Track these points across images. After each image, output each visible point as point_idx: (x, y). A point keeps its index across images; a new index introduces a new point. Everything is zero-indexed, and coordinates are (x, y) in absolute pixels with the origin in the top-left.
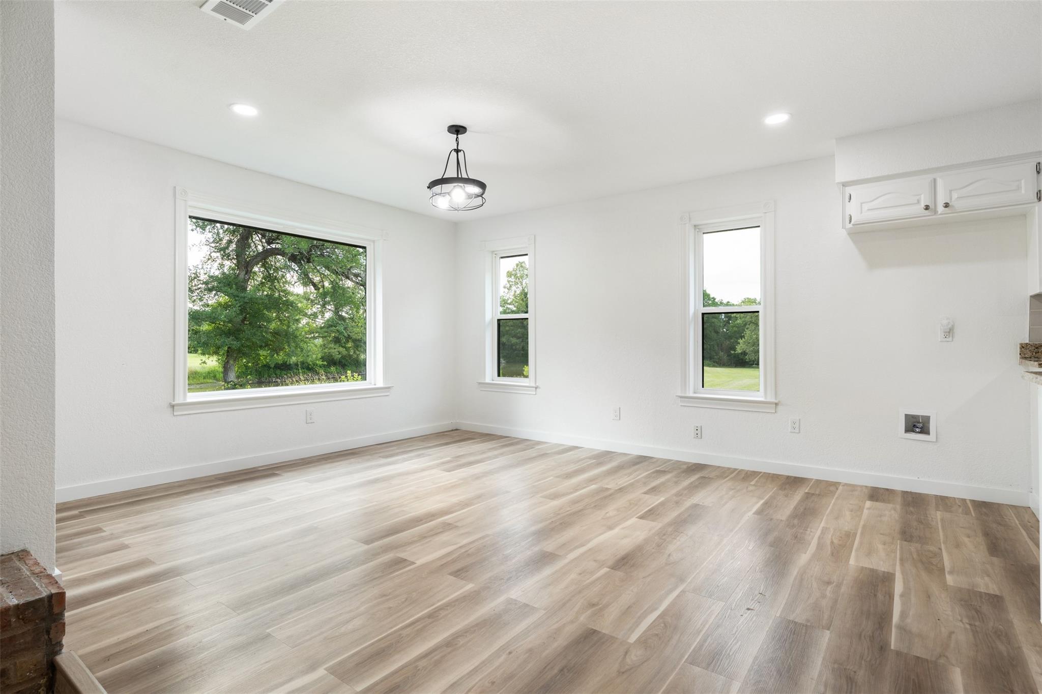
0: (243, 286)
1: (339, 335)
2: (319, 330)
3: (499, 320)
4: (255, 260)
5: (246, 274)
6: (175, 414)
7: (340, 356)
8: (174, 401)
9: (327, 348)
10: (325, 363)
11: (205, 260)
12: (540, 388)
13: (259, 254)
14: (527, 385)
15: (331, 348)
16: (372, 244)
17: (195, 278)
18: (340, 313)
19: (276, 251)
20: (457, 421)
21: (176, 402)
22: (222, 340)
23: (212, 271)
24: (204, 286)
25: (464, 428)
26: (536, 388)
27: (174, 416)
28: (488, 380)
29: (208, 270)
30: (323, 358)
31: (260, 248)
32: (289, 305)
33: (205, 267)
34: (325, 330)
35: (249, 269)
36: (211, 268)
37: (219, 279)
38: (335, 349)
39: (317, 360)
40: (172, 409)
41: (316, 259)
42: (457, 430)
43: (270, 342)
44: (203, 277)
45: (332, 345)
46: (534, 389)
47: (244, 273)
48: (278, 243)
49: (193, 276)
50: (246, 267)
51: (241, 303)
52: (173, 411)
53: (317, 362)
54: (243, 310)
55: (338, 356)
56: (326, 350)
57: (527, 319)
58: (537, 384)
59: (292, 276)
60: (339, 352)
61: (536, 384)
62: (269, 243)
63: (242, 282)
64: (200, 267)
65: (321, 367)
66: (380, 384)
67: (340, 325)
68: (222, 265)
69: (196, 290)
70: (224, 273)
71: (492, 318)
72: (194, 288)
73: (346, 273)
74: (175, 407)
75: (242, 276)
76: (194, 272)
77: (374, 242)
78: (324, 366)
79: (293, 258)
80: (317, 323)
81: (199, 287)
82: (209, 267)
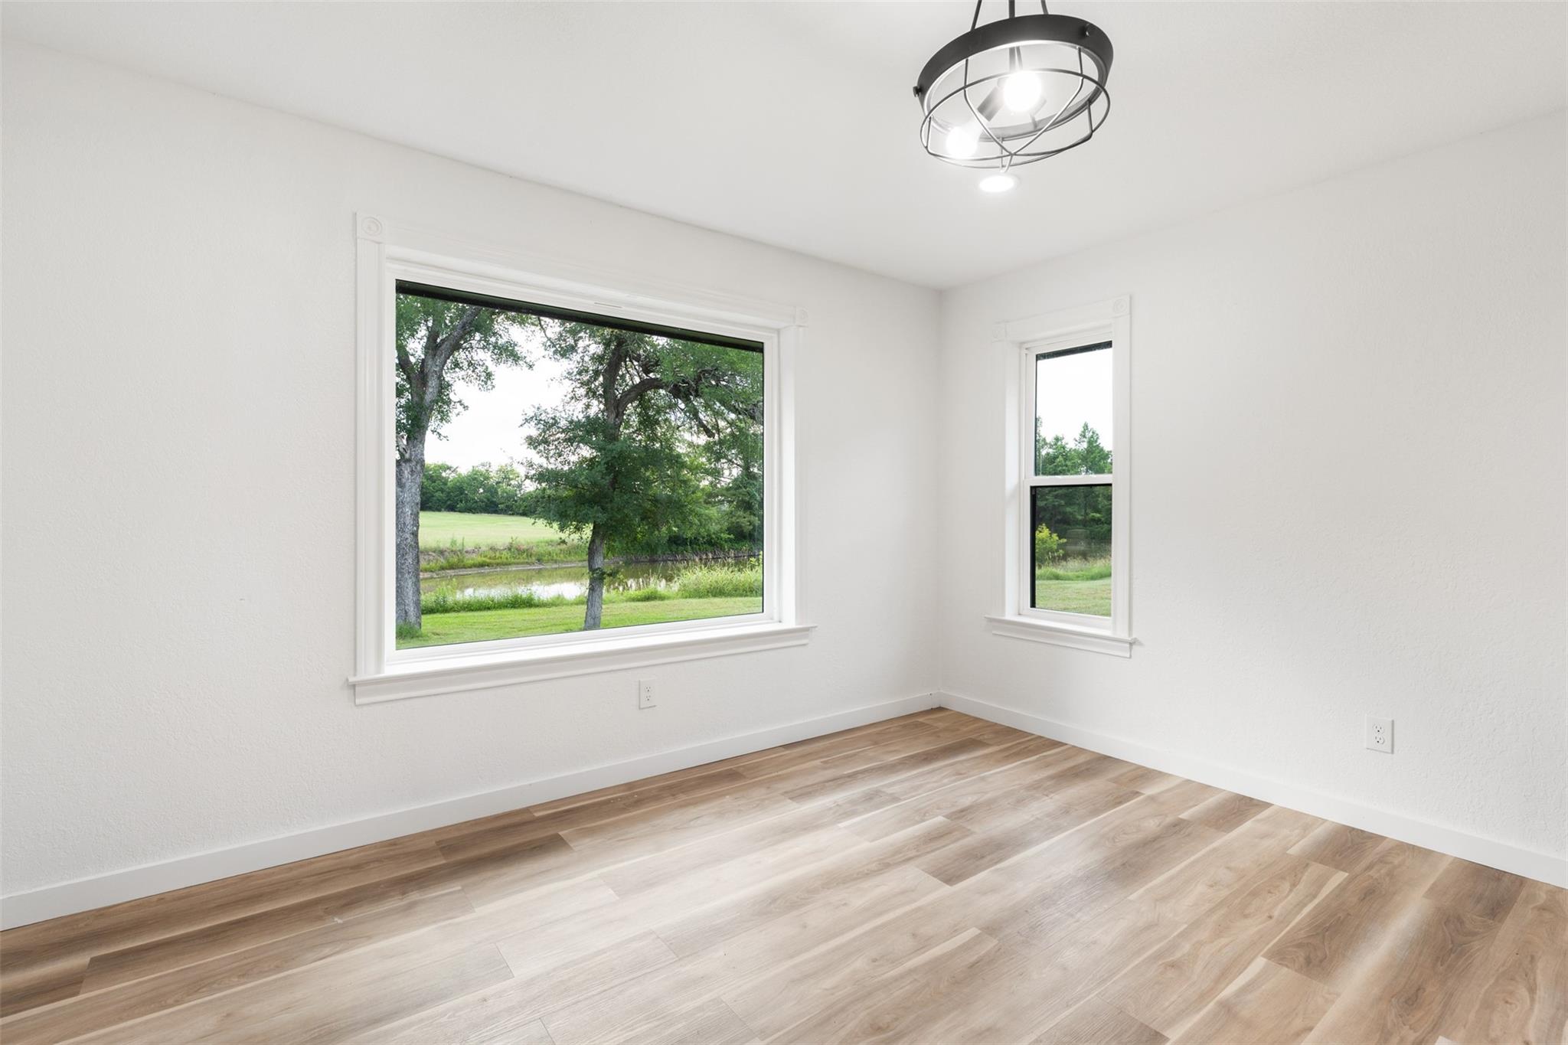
0: (612, 434)
1: (750, 499)
2: (724, 492)
3: (1033, 488)
4: (628, 397)
5: (617, 417)
6: (358, 701)
7: (751, 527)
8: (355, 675)
9: (734, 516)
10: (732, 536)
11: (567, 399)
12: (1141, 644)
13: (634, 387)
14: (1107, 633)
15: (739, 516)
16: (775, 335)
17: (553, 425)
18: (752, 470)
19: (656, 383)
20: (942, 691)
21: (361, 677)
22: (584, 512)
23: (576, 414)
24: (563, 435)
25: (956, 708)
26: (1131, 644)
27: (357, 706)
28: (1010, 615)
29: (570, 413)
30: (729, 530)
31: (637, 380)
32: (676, 461)
33: (567, 408)
34: (732, 492)
35: (621, 410)
36: (574, 411)
37: (583, 425)
38: (744, 518)
39: (721, 532)
40: (352, 691)
41: (706, 390)
42: (940, 709)
43: (649, 513)
44: (563, 423)
45: (741, 513)
46: (1128, 645)
47: (613, 416)
48: (658, 372)
49: (551, 421)
50: (617, 407)
51: (608, 459)
52: (355, 695)
53: (722, 535)
54: (610, 467)
55: (748, 527)
56: (734, 519)
57: (1110, 485)
58: (1134, 636)
59: (676, 417)
60: (749, 522)
61: (1130, 634)
62: (647, 372)
63: (611, 428)
64: (560, 408)
65: (726, 542)
66: (790, 622)
67: (751, 485)
68: (588, 406)
69: (553, 441)
70: (588, 417)
71: (1020, 483)
72: (552, 438)
73: (751, 411)
74: (357, 688)
75: (611, 421)
76: (553, 416)
77: (778, 331)
78: (730, 540)
79: (676, 392)
80: (723, 484)
81: (557, 436)
82: (571, 409)
